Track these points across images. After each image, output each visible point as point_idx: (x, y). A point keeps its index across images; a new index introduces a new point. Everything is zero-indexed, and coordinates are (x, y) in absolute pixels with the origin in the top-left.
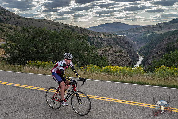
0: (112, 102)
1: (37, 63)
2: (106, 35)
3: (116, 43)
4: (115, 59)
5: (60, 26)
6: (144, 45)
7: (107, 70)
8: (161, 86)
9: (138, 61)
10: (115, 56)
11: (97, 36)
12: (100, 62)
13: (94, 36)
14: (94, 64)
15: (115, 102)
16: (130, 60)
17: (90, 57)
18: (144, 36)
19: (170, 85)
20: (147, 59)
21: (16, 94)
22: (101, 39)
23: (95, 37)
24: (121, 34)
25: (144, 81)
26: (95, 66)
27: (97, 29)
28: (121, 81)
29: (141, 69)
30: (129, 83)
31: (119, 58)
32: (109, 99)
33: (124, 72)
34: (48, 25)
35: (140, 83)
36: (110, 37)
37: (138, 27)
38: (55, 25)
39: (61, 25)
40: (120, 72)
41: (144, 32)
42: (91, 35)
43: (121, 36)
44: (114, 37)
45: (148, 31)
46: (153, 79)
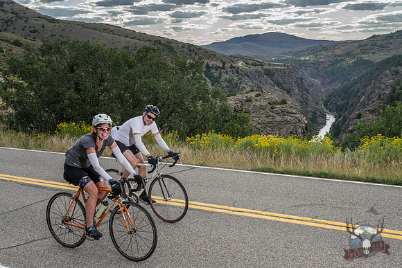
0: (258, 218)
1: (80, 128)
2: (250, 62)
3: (273, 81)
4: (270, 119)
5: (140, 40)
6: (338, 86)
7: (249, 144)
8: (373, 181)
9: (325, 124)
10: (271, 114)
11: (227, 65)
12: (232, 125)
13: (221, 65)
14: (220, 131)
15: (266, 220)
16: (306, 122)
17: (210, 115)
18: (338, 65)
20: (345, 119)
21: (28, 202)
22: (237, 72)
23: (224, 68)
24: (284, 60)
25: (334, 171)
26: (220, 136)
27: (228, 48)
28: (280, 170)
29: (329, 143)
30: (299, 174)
31: (279, 118)
32: (252, 213)
33: (288, 150)
34: (110, 36)
35: (325, 174)
36: (259, 68)
37: (324, 45)
38: (127, 37)
39: (142, 36)
40: (279, 150)
41: (339, 56)
42: (214, 62)
43: (285, 66)
44: (268, 68)
45: (348, 54)
46: (355, 164)
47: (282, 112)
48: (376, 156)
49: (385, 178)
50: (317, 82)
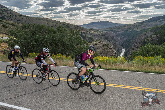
2: (96, 31)
3: (104, 38)
4: (103, 51)
6: (126, 39)
7: (96, 60)
8: (138, 71)
9: (122, 52)
10: (104, 49)
11: (88, 32)
13: (86, 32)
16: (116, 52)
17: (83, 50)
18: (126, 32)
19: (145, 71)
20: (128, 51)
22: (92, 35)
24: (108, 30)
25: (125, 68)
27: (88, 26)
28: (107, 68)
29: (123, 59)
30: (113, 70)
31: (106, 50)
33: (110, 62)
34: (47, 22)
35: (122, 69)
36: (99, 33)
37: (121, 25)
38: (53, 22)
39: (58, 22)
40: (106, 61)
41: (126, 29)
42: (84, 31)
43: (108, 32)
44: (102, 33)
45: (129, 28)
46: (132, 66)
47: (107, 48)
48: (139, 63)
49: (142, 70)
50: (119, 38)
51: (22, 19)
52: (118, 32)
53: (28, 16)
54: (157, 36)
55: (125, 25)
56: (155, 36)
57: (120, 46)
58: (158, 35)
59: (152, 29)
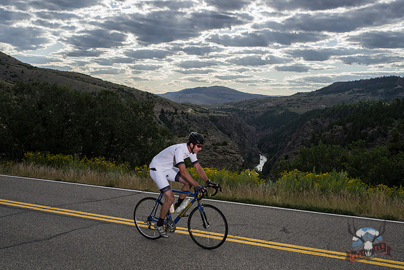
2: (198, 109)
3: (217, 126)
4: (213, 158)
5: (105, 87)
6: (269, 132)
9: (259, 163)
10: (214, 153)
11: (178, 112)
13: (174, 111)
16: (243, 161)
18: (270, 115)
20: (275, 160)
22: (187, 117)
23: (176, 113)
24: (226, 109)
27: (180, 97)
31: (221, 157)
34: (81, 83)
36: (206, 115)
37: (259, 98)
38: (95, 84)
39: (108, 84)
41: (270, 107)
42: (168, 109)
43: (226, 114)
44: (213, 115)
45: (278, 106)
47: (223, 152)
50: (253, 128)
51: (23, 72)
52: (251, 113)
53: (36, 67)
54: (345, 129)
55: (269, 99)
56: (341, 127)
57: (255, 148)
58: (348, 125)
59: (333, 111)
